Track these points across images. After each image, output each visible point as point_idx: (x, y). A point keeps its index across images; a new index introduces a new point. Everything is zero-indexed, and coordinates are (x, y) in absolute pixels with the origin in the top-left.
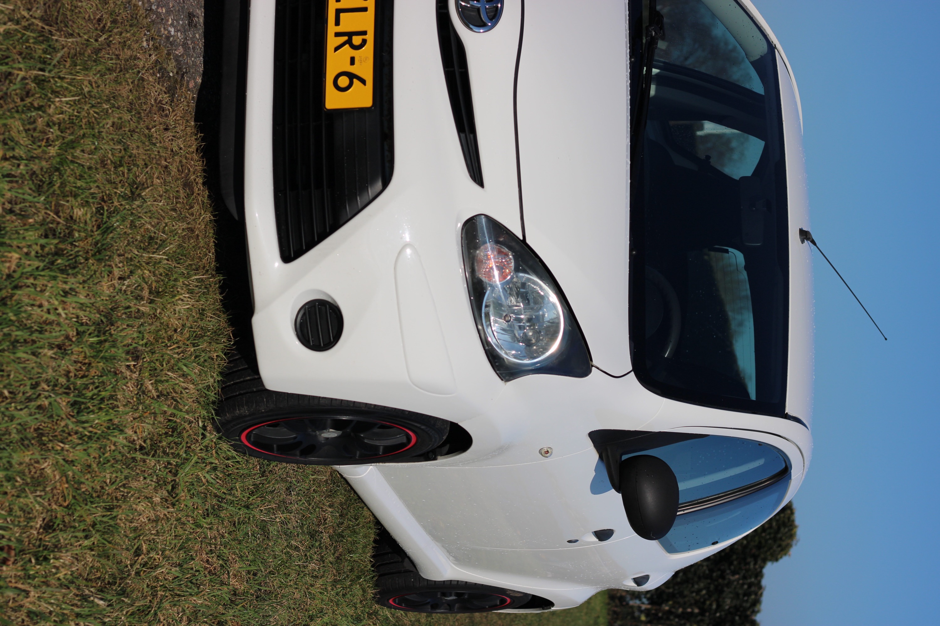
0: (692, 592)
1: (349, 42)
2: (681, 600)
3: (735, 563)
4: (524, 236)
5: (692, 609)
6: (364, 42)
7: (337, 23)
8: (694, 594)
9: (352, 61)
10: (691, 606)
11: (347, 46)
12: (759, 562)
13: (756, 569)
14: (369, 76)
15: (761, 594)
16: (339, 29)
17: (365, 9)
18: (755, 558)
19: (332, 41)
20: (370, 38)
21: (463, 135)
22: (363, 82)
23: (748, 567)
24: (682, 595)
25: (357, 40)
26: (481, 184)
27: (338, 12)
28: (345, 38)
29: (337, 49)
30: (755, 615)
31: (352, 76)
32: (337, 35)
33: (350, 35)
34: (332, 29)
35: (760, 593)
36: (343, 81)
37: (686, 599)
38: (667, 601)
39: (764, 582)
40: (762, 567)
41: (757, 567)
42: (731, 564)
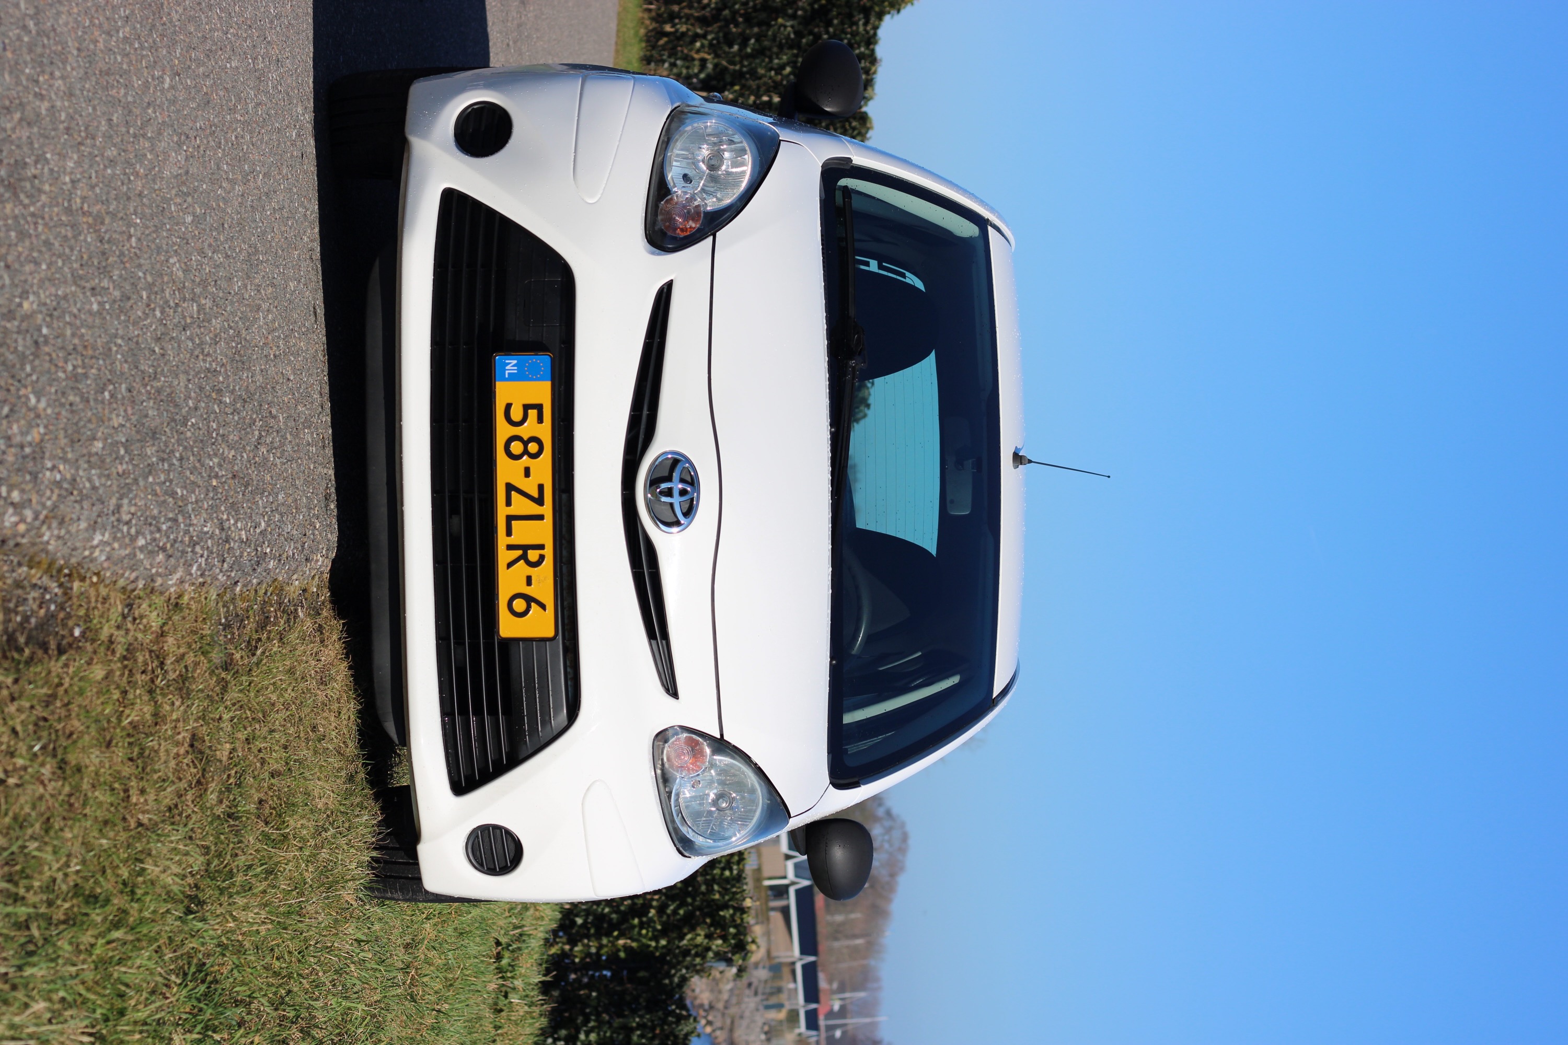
0: (771, 69)
1: (524, 557)
2: (753, 84)
3: (835, 22)
4: (722, 735)
5: (771, 97)
6: (542, 557)
7: (509, 533)
8: (773, 73)
9: (529, 581)
10: (767, 92)
11: (522, 561)
12: (873, 19)
13: (867, 32)
14: (549, 601)
15: (875, 73)
16: (513, 540)
17: (540, 517)
18: (866, 12)
19: (504, 556)
20: (549, 552)
21: (653, 642)
22: (543, 607)
23: (854, 28)
24: (753, 74)
25: (533, 555)
26: (675, 695)
27: (510, 519)
28: (520, 552)
29: (510, 565)
30: (866, 104)
31: (529, 600)
32: (510, 547)
33: (525, 548)
34: (502, 540)
35: (873, 69)
36: (519, 605)
37: (762, 81)
38: (733, 85)
39: (880, 50)
40: (876, 28)
41: (869, 28)
42: (829, 23)
